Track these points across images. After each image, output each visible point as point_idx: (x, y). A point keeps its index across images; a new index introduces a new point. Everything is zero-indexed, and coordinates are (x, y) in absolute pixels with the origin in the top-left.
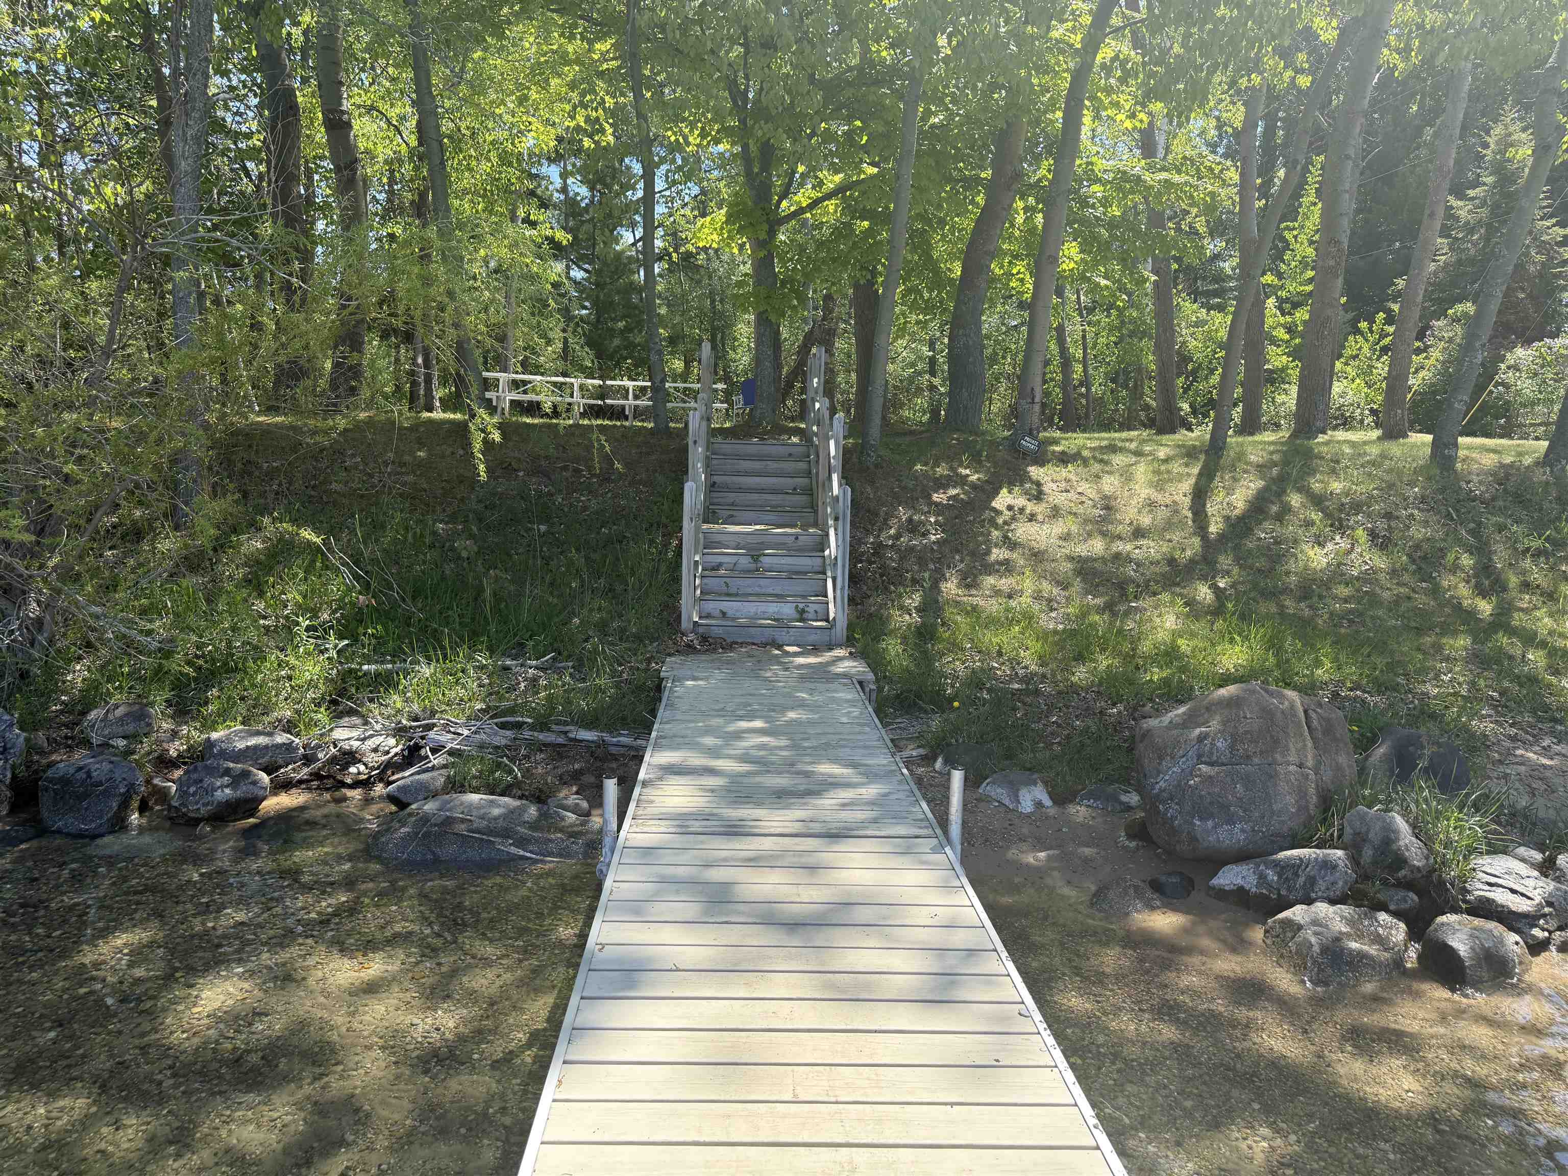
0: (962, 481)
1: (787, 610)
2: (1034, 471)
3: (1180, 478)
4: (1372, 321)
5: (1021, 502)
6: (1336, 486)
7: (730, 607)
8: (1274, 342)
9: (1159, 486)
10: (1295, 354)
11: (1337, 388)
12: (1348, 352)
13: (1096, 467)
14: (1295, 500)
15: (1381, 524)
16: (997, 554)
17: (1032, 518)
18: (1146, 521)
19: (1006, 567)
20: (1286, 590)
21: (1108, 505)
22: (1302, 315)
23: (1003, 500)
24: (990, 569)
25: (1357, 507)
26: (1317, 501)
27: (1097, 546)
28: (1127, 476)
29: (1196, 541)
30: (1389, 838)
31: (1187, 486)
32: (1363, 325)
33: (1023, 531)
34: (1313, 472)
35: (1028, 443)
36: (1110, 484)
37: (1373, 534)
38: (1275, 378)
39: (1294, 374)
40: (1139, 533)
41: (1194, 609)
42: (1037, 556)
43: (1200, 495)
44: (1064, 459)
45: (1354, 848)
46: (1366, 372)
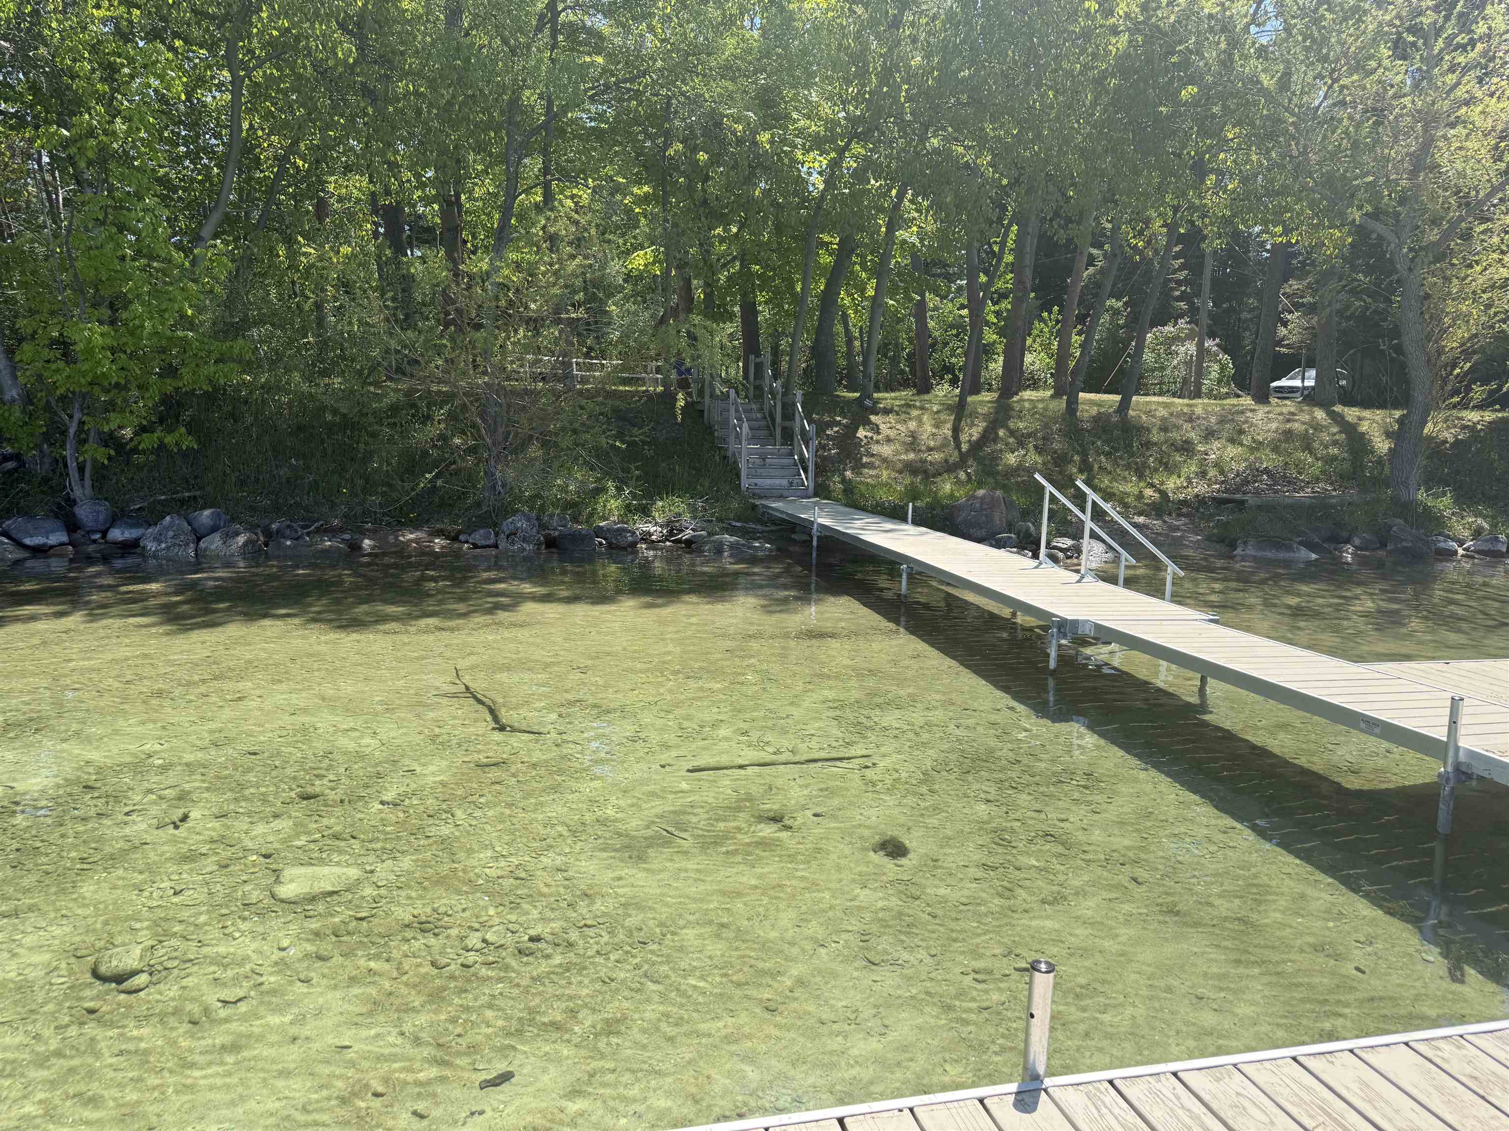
0: (839, 423)
1: (785, 482)
2: (873, 418)
3: (945, 422)
4: (1050, 313)
5: (870, 434)
6: (1021, 425)
7: (759, 481)
8: (988, 324)
9: (937, 426)
10: (1001, 333)
11: (1028, 358)
12: (1035, 332)
13: (903, 416)
14: (1001, 433)
15: (1040, 442)
16: (865, 460)
17: (878, 442)
18: (932, 444)
19: (871, 466)
20: (998, 473)
21: (913, 435)
22: (1006, 305)
23: (861, 433)
24: (864, 466)
25: (1029, 435)
26: (1012, 433)
27: (912, 456)
28: (919, 420)
29: (956, 453)
30: (1028, 529)
31: (949, 425)
32: (1045, 314)
33: (875, 449)
34: (1009, 418)
35: (868, 403)
36: (913, 425)
37: (1036, 447)
38: (988, 351)
39: (1000, 348)
40: (930, 449)
41: (959, 482)
42: (885, 460)
43: (956, 430)
44: (887, 411)
45: (1018, 534)
46: (1046, 347)
